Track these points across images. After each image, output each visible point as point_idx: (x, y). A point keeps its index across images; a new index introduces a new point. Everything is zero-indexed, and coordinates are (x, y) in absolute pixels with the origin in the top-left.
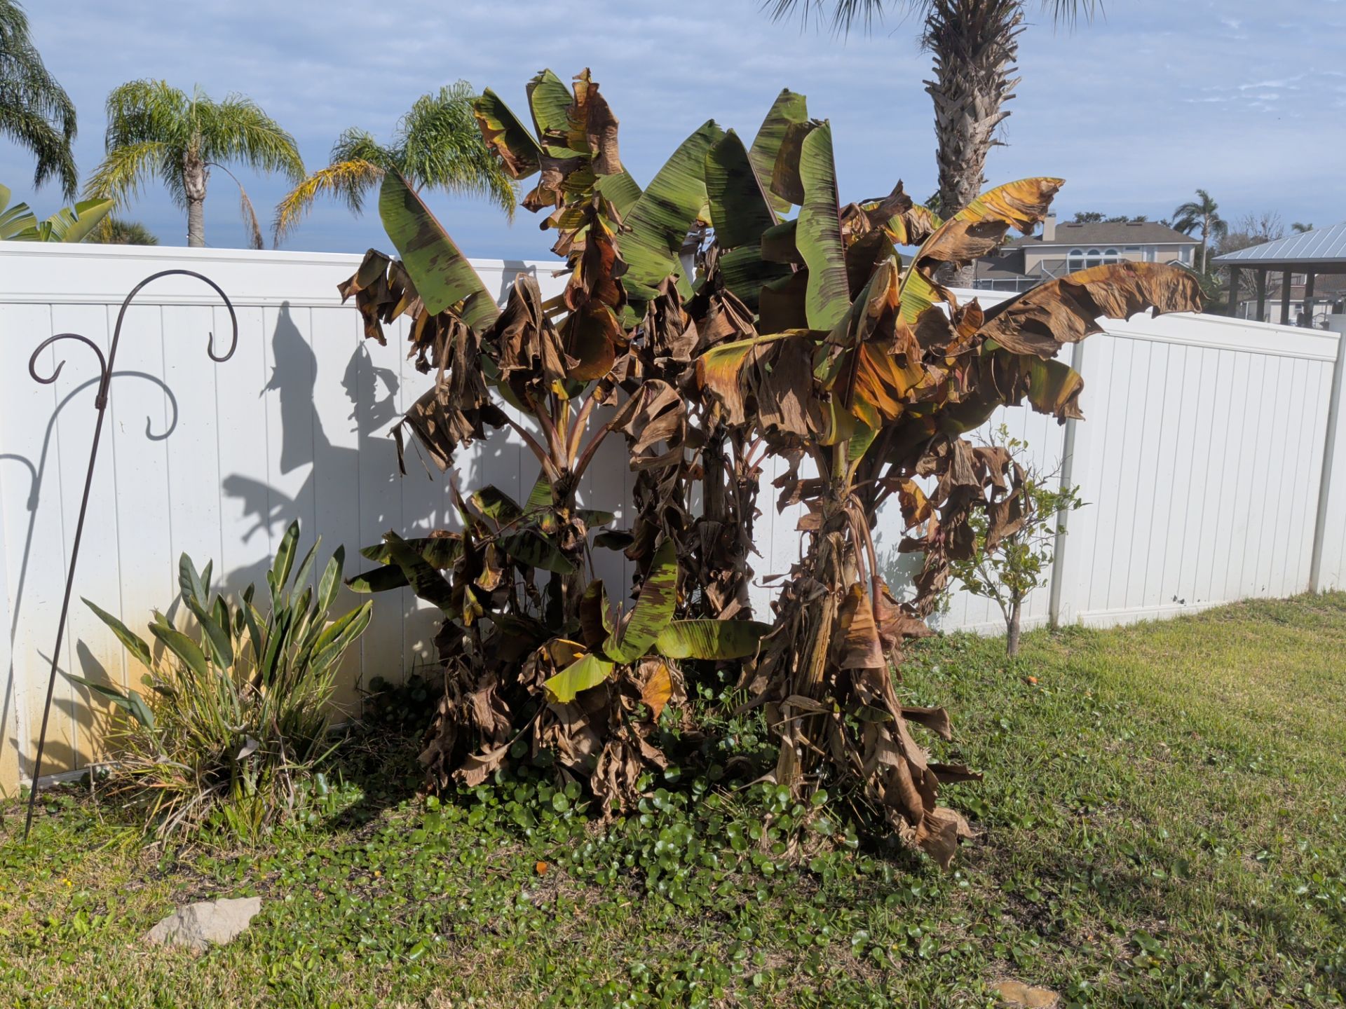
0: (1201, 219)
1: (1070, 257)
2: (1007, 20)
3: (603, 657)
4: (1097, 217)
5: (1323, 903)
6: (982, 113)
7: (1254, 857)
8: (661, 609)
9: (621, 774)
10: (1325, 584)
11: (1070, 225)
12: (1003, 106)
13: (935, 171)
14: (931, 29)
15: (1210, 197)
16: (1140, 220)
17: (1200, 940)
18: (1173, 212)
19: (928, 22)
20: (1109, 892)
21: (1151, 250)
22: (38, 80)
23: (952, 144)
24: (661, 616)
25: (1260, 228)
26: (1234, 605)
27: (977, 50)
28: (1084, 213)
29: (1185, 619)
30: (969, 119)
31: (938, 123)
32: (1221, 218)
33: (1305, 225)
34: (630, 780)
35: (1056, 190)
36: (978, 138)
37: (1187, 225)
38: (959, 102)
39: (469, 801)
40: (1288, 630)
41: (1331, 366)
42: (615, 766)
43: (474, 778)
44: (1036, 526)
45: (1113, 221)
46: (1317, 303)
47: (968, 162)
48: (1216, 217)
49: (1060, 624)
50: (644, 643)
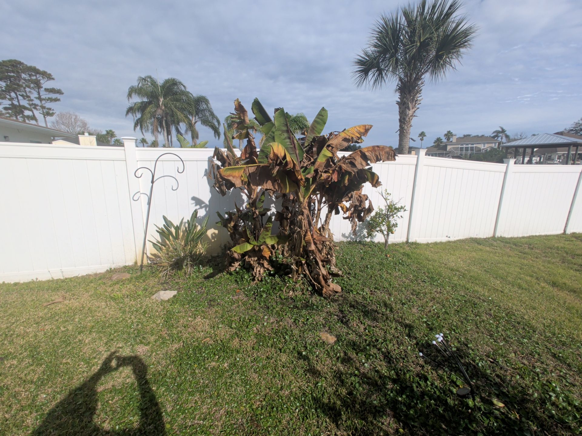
0: (501, 135)
1: (460, 146)
2: (419, 83)
3: (250, 244)
4: (469, 135)
5: (429, 325)
6: (411, 108)
7: (417, 309)
8: (268, 233)
9: (259, 271)
10: (498, 234)
11: (460, 138)
12: (417, 106)
13: (398, 124)
14: (398, 87)
15: (504, 128)
16: (483, 136)
17: (384, 330)
18: (492, 132)
19: (398, 86)
20: (366, 313)
21: (484, 144)
22: (212, 114)
23: (403, 117)
24: (267, 235)
25: (519, 136)
26: (466, 239)
27: (410, 92)
28: (466, 134)
29: (449, 242)
30: (407, 110)
31: (399, 112)
32: (508, 134)
33: (536, 134)
34: (261, 273)
35: (371, 128)
36: (410, 115)
37: (497, 136)
38: (405, 106)
39: (231, 274)
40: (480, 247)
41: (503, 174)
42: (258, 269)
43: (232, 269)
44: (395, 216)
45: (474, 136)
46: (534, 157)
47: (407, 121)
48: (506, 134)
49: (410, 241)
50: (262, 241)
